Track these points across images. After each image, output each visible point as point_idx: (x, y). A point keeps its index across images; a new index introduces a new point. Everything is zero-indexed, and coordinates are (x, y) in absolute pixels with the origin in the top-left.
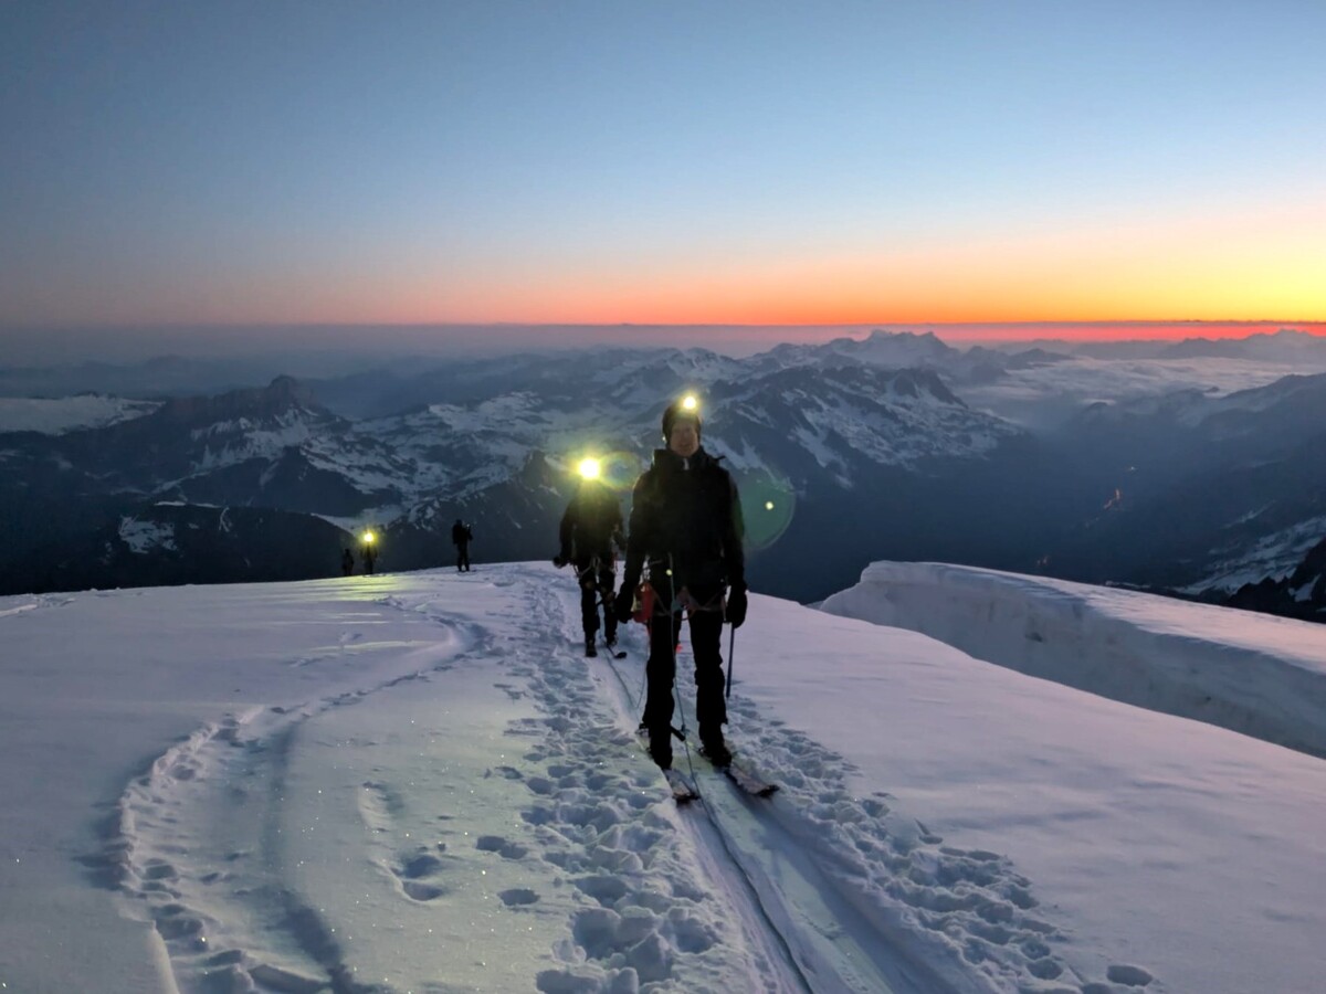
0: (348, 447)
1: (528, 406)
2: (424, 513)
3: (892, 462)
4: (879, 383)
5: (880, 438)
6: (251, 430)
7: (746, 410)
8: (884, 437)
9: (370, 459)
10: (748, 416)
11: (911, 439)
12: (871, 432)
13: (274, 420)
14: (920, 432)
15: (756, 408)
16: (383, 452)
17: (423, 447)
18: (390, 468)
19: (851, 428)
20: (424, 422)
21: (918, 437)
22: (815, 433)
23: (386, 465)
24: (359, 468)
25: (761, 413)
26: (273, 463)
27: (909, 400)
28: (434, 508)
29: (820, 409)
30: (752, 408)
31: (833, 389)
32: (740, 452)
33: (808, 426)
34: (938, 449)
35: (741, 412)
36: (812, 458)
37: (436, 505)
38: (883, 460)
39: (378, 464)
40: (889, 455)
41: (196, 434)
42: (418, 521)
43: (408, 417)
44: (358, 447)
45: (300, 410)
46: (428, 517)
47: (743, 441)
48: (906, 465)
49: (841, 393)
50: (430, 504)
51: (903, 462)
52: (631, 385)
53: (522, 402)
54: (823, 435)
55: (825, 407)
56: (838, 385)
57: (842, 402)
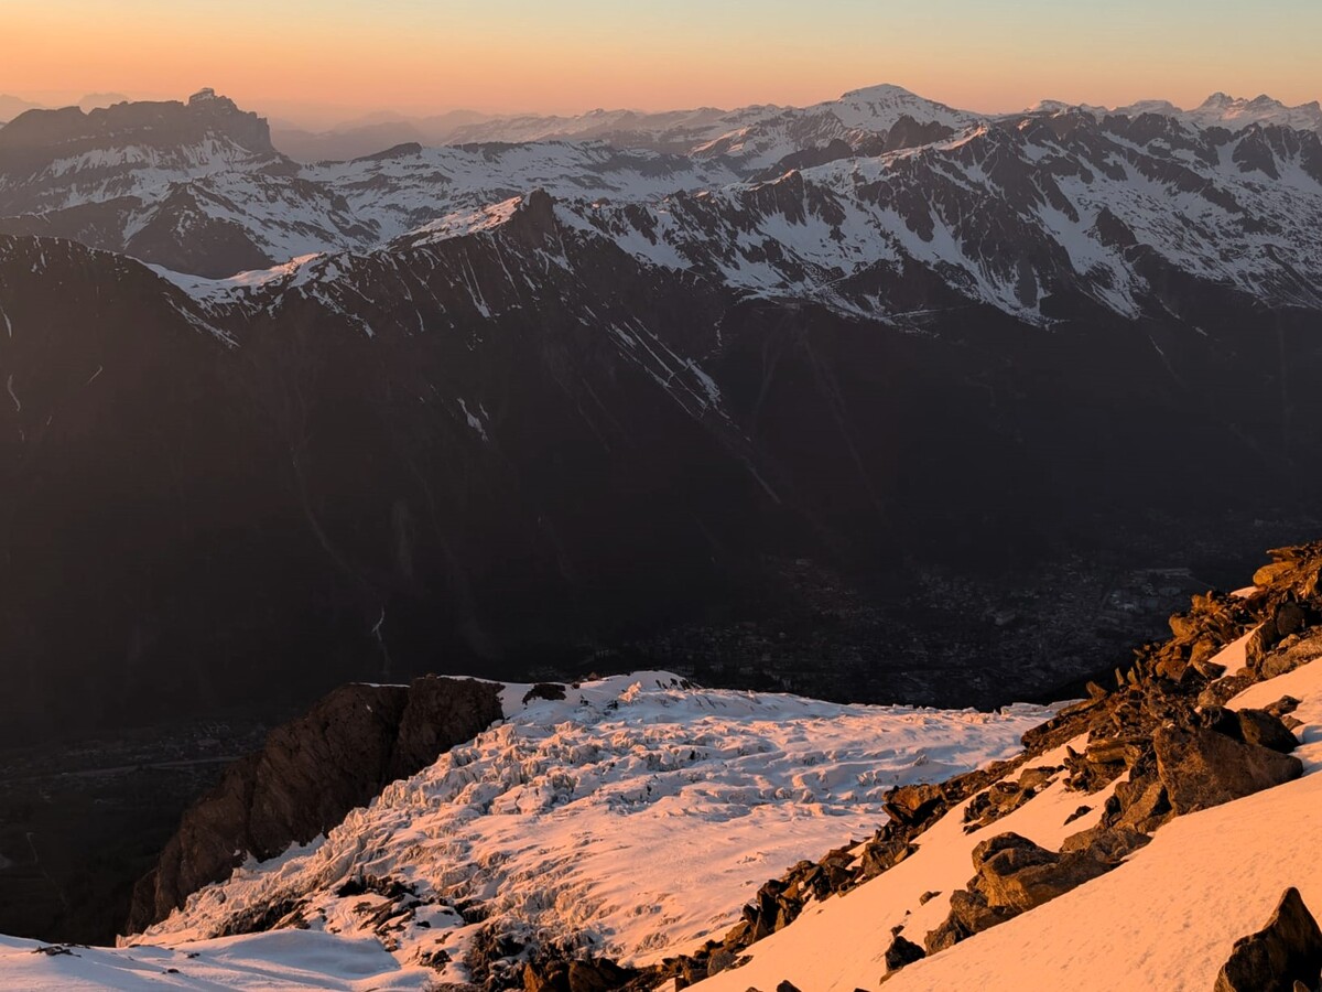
0: (271, 193)
1: (586, 161)
2: (322, 273)
3: (1216, 275)
4: (1206, 146)
5: (1195, 234)
6: (142, 165)
7: (949, 167)
8: (1203, 234)
9: (305, 214)
10: (950, 177)
11: (1256, 241)
12: (1180, 223)
13: (179, 152)
14: (1276, 230)
15: (968, 164)
16: (327, 205)
17: (404, 210)
18: (334, 230)
19: (1143, 213)
20: (408, 172)
21: (1270, 239)
22: (1074, 217)
23: (327, 225)
24: (283, 225)
25: (976, 173)
26: (149, 206)
27: (1258, 176)
28: (339, 267)
29: (1087, 177)
30: (959, 165)
31: (1118, 149)
32: (927, 236)
33: (1061, 203)
34: (1306, 261)
35: (938, 170)
36: (1061, 254)
37: (345, 261)
38: (1199, 270)
39: (316, 222)
40: (1208, 262)
41: (60, 167)
42: (308, 287)
43: (384, 163)
44: (287, 193)
45: (223, 141)
46: (325, 280)
47: (933, 215)
48: (1240, 283)
49: (1131, 156)
50: (333, 259)
51: (1235, 278)
52: (764, 140)
53: (576, 154)
54: (1089, 219)
55: (1098, 174)
56: (1126, 143)
57: (1131, 170)
